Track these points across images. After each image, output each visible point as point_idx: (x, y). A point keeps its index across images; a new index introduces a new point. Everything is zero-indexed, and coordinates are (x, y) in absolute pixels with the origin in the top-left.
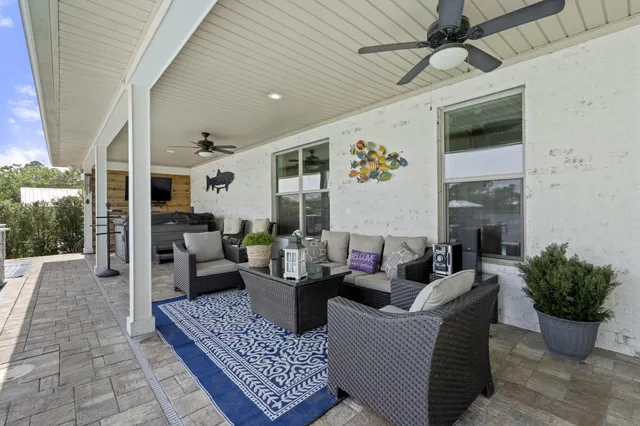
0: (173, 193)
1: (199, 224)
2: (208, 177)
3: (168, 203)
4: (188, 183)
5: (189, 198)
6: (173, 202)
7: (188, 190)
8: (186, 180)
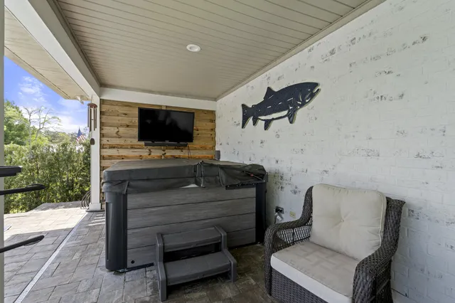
0: (195, 133)
1: (243, 186)
2: (244, 106)
3: (190, 145)
4: (213, 121)
5: (213, 139)
6: (196, 143)
7: (213, 130)
8: (211, 115)
